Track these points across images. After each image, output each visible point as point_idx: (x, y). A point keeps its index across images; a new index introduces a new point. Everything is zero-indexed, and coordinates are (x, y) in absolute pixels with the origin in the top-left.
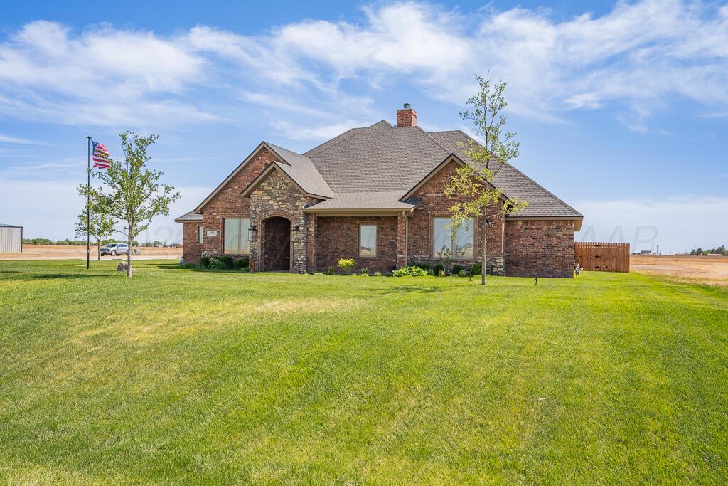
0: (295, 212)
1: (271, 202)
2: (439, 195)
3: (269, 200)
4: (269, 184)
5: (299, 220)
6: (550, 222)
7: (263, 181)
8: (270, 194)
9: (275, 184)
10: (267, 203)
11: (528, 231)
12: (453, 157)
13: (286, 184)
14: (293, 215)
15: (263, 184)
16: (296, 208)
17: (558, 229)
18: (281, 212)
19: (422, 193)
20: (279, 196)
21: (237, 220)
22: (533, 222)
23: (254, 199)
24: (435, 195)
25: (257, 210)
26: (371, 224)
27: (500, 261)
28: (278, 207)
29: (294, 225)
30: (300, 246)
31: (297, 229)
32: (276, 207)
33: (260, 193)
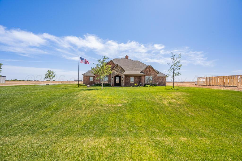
2: (146, 72)
4: (116, 69)
6: (163, 77)
7: (114, 68)
8: (116, 71)
10: (115, 73)
13: (120, 69)
16: (122, 74)
17: (164, 78)
19: (143, 72)
22: (160, 77)
23: (112, 72)
25: (113, 74)
26: (133, 77)
27: (157, 84)
28: (118, 73)
29: (121, 77)
30: (123, 81)
31: (122, 78)
32: (117, 73)
33: (114, 70)
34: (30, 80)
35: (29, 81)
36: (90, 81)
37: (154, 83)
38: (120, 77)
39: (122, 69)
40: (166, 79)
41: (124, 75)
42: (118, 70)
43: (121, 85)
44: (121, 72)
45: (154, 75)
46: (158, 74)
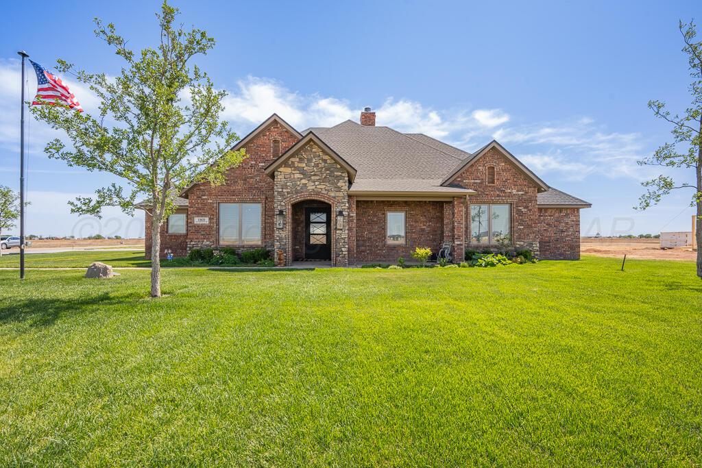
0: (338, 194)
1: (304, 181)
2: (476, 181)
3: (301, 179)
4: (301, 160)
5: (343, 203)
6: (560, 210)
7: (292, 156)
8: (303, 172)
9: (310, 160)
10: (299, 183)
11: (542, 218)
12: (494, 144)
13: (325, 161)
14: (335, 197)
15: (292, 159)
16: (339, 189)
17: (567, 215)
18: (318, 193)
19: (459, 179)
20: (315, 175)
21: (238, 205)
22: (546, 209)
23: (279, 177)
24: (473, 181)
25: (284, 190)
26: (400, 211)
27: (536, 246)
28: (313, 188)
29: (335, 210)
30: (345, 234)
31: (341, 213)
32: (311, 187)
33: (288, 170)
34: (34, 236)
35: (31, 239)
36: (171, 236)
37: (519, 244)
38: (325, 208)
39: (336, 162)
40: (577, 224)
41: (350, 196)
42: (317, 165)
43: (333, 256)
44: (331, 178)
45: (521, 200)
46: (539, 191)
